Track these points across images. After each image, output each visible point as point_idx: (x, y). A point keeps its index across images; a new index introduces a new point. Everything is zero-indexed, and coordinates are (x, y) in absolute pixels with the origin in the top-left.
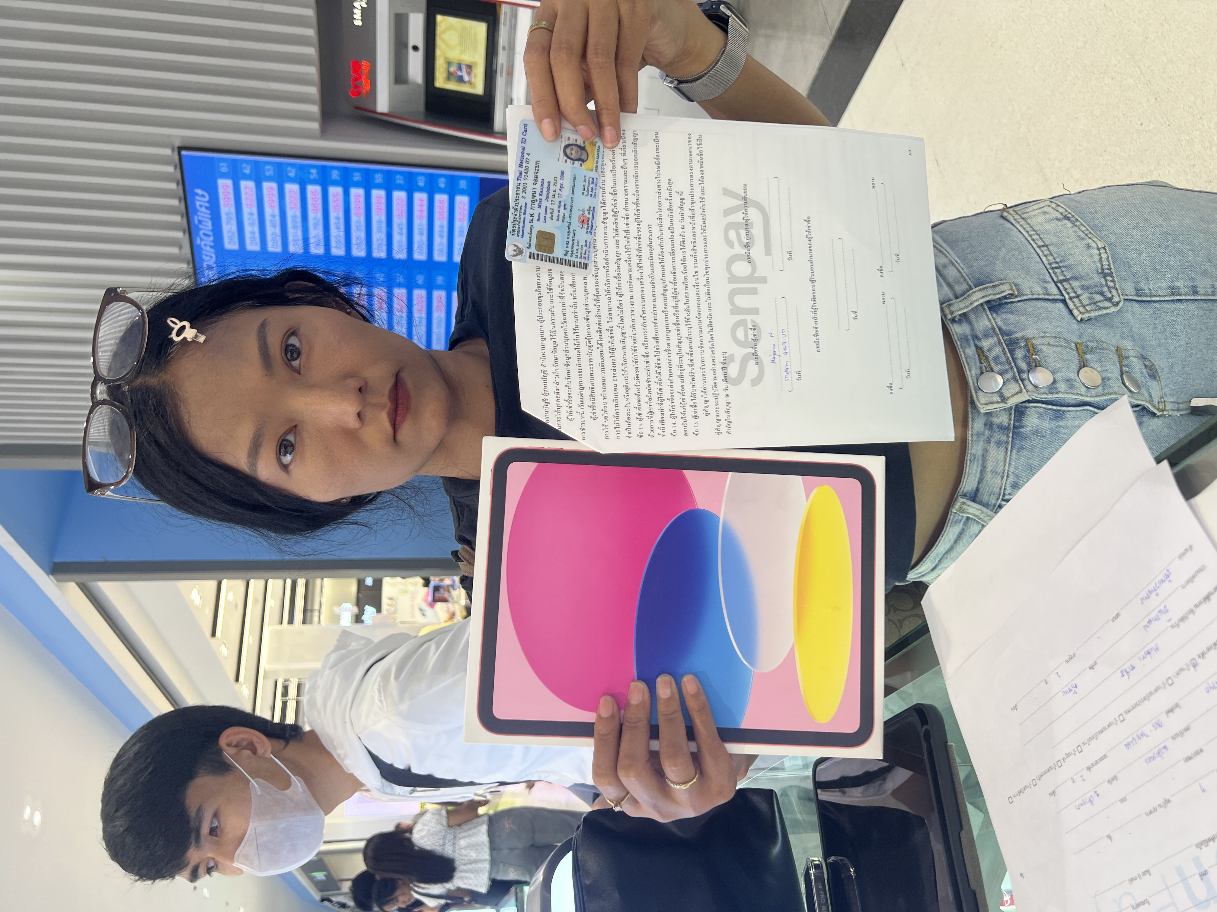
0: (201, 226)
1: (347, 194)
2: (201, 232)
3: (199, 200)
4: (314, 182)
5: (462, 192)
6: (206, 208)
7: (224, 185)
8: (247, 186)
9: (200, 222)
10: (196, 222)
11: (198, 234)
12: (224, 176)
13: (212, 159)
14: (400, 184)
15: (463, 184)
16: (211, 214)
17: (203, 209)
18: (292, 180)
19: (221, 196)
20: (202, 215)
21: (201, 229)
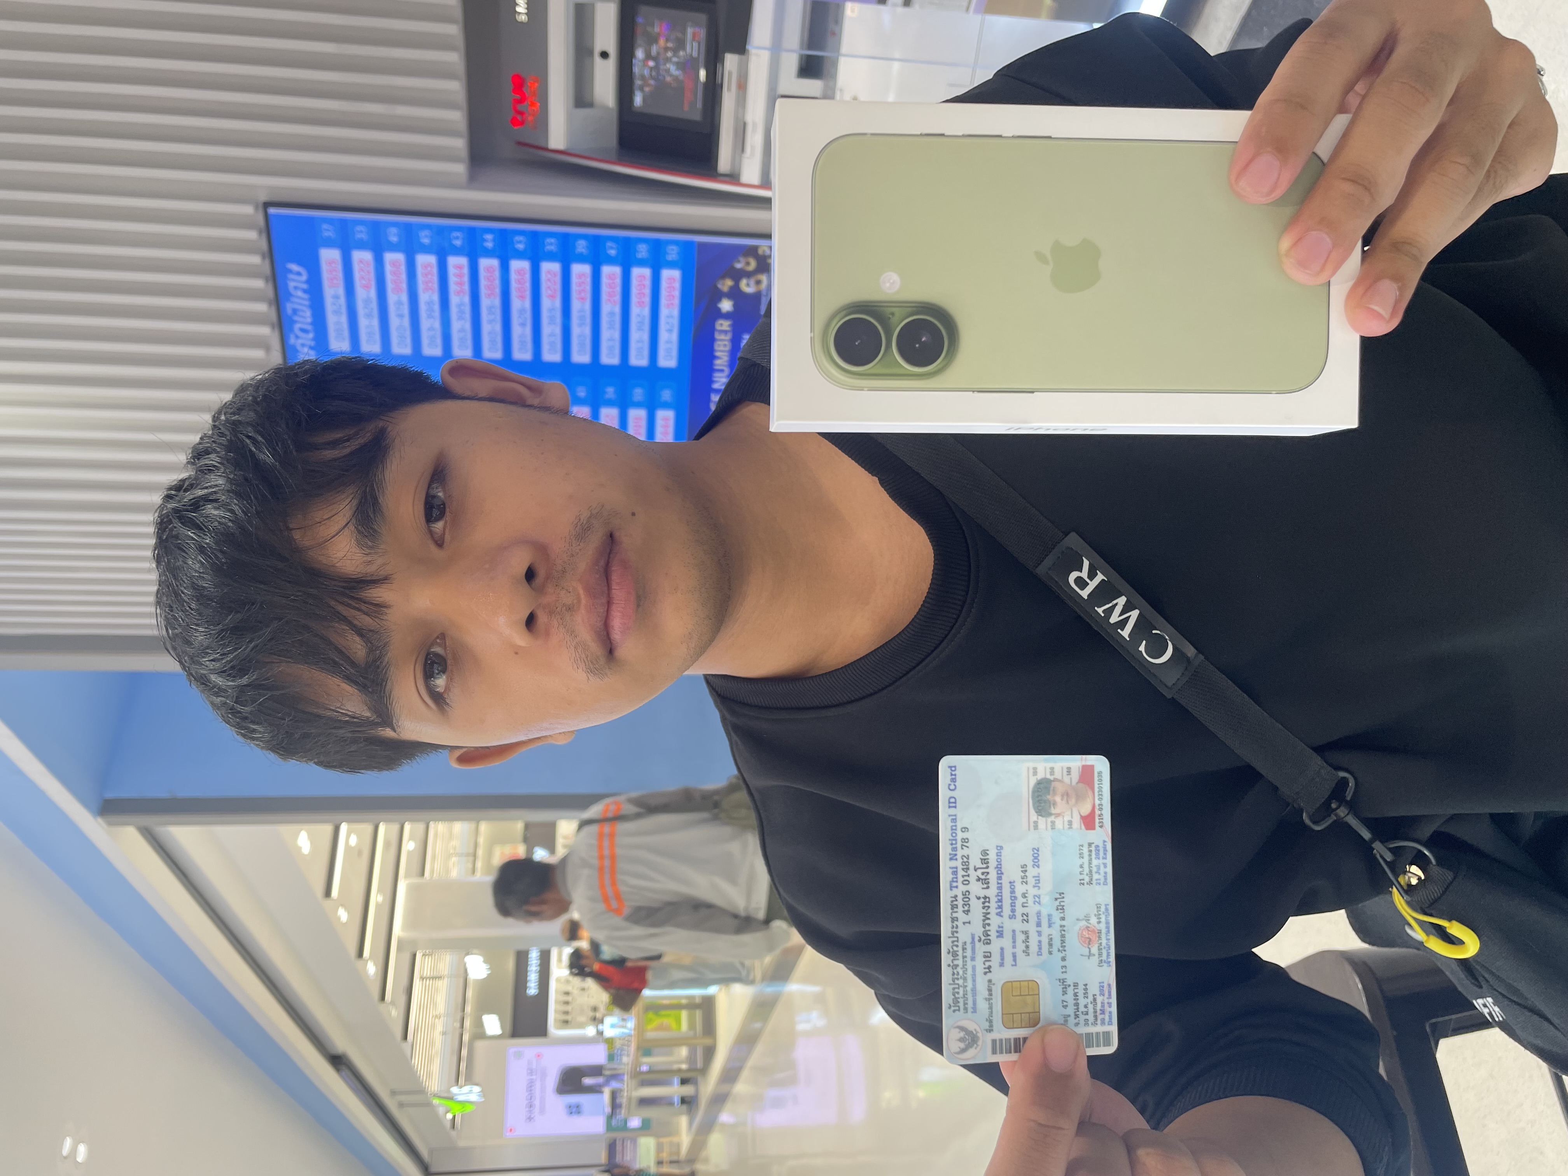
0: (296, 318)
1: (505, 268)
2: (297, 326)
3: (293, 280)
4: (457, 252)
5: (671, 265)
6: (305, 291)
7: (330, 257)
8: (362, 258)
9: (295, 311)
10: (289, 311)
11: (291, 330)
12: (329, 243)
13: (312, 219)
14: (581, 254)
15: (673, 253)
16: (311, 300)
17: (300, 293)
18: (426, 250)
19: (325, 275)
20: (299, 301)
21: (296, 322)
